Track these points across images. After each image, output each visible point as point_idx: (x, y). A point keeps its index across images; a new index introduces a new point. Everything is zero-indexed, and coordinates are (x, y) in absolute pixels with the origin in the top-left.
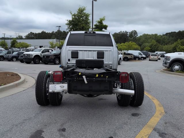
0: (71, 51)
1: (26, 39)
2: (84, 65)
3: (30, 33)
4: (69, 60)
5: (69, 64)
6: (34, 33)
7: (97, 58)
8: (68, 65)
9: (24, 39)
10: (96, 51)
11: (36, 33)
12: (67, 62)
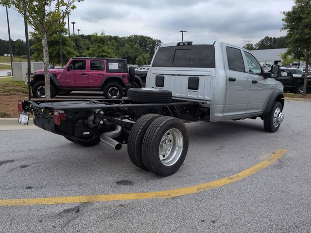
0: (156, 75)
1: (258, 49)
3: (264, 38)
6: (271, 38)
9: (255, 49)
10: (187, 76)
11: (274, 38)
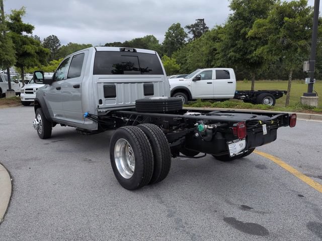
0: (103, 84)
2: (165, 109)
4: (101, 102)
5: (101, 108)
7: (145, 95)
8: (99, 110)
10: (141, 83)
12: (98, 106)
